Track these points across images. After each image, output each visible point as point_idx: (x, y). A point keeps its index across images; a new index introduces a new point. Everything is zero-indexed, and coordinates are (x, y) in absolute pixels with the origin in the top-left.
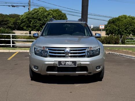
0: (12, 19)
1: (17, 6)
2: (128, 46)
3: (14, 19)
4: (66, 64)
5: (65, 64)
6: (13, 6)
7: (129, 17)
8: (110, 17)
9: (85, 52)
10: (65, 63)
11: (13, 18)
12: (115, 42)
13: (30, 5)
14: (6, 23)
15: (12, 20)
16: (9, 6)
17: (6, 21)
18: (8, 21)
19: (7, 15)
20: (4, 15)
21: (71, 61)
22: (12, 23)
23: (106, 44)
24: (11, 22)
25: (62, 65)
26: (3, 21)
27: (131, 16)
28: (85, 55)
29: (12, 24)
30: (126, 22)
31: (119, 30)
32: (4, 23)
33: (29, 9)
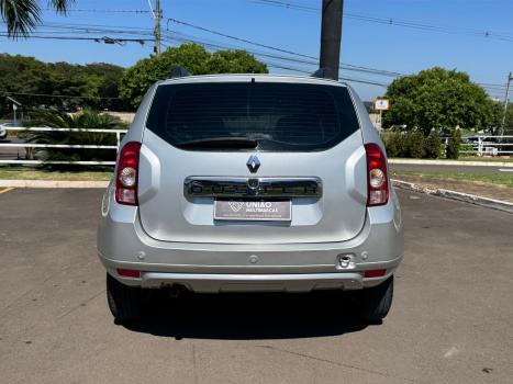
0: (94, 77)
1: (121, 40)
2: (468, 163)
3: (102, 78)
6: (109, 41)
7: (452, 74)
8: (393, 74)
11: (99, 75)
12: (427, 150)
13: (158, 39)
14: (78, 89)
15: (95, 82)
16: (97, 40)
17: (77, 85)
18: (84, 83)
19: (79, 66)
20: (71, 67)
22: (96, 90)
23: (399, 156)
24: (92, 87)
26: (69, 84)
27: (457, 72)
29: (95, 94)
30: (444, 90)
31: (422, 112)
32: (73, 91)
33: (155, 51)
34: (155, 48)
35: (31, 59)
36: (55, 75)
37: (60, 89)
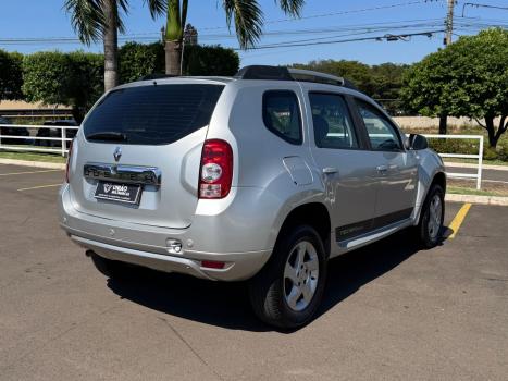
1: (405, 36)
6: (391, 38)
16: (378, 39)
32: (393, 93)
33: (445, 43)
34: (445, 39)
36: (376, 77)
37: (380, 92)
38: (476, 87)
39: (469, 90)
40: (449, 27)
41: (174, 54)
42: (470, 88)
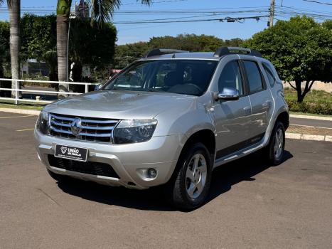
1: (240, 19)
4: (69, 153)
5: (66, 154)
6: (230, 20)
9: (109, 131)
10: (67, 151)
16: (221, 20)
21: (77, 148)
25: (61, 153)
28: (109, 137)
33: (268, 25)
34: (269, 23)
35: (212, 37)
38: (288, 58)
39: (282, 60)
40: (272, 14)
41: (64, 25)
42: (284, 59)
